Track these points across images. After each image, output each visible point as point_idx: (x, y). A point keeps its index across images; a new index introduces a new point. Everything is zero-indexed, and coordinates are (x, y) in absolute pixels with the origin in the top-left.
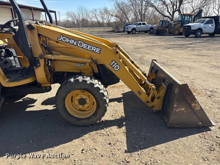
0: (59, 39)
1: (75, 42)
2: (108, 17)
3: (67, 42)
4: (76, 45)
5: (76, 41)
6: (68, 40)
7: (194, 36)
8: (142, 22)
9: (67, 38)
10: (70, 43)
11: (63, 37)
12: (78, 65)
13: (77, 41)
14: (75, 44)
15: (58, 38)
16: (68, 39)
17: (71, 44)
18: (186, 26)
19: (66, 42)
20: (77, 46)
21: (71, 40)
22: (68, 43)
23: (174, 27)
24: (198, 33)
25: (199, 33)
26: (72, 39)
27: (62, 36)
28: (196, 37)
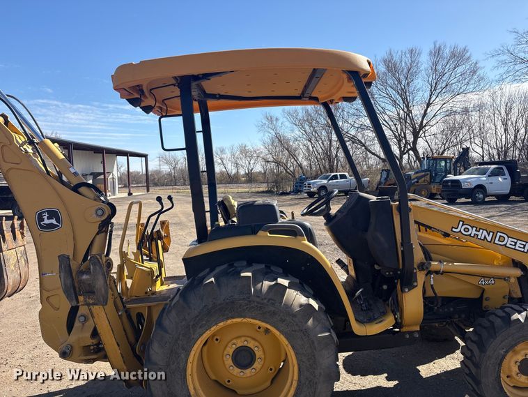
0: (453, 229)
1: (489, 234)
2: (249, 163)
3: (472, 235)
4: (490, 242)
5: (491, 234)
6: (474, 232)
7: (470, 200)
8: (338, 174)
9: (472, 228)
10: (479, 237)
11: (463, 225)
12: (483, 283)
13: (493, 233)
14: (489, 239)
15: (453, 227)
16: (474, 229)
17: (480, 239)
18: (448, 181)
19: (470, 235)
20: (494, 243)
21: (481, 231)
22: (474, 237)
23: (417, 182)
24: (477, 195)
25: (481, 196)
26: (483, 230)
27: (461, 223)
28: (475, 202)
